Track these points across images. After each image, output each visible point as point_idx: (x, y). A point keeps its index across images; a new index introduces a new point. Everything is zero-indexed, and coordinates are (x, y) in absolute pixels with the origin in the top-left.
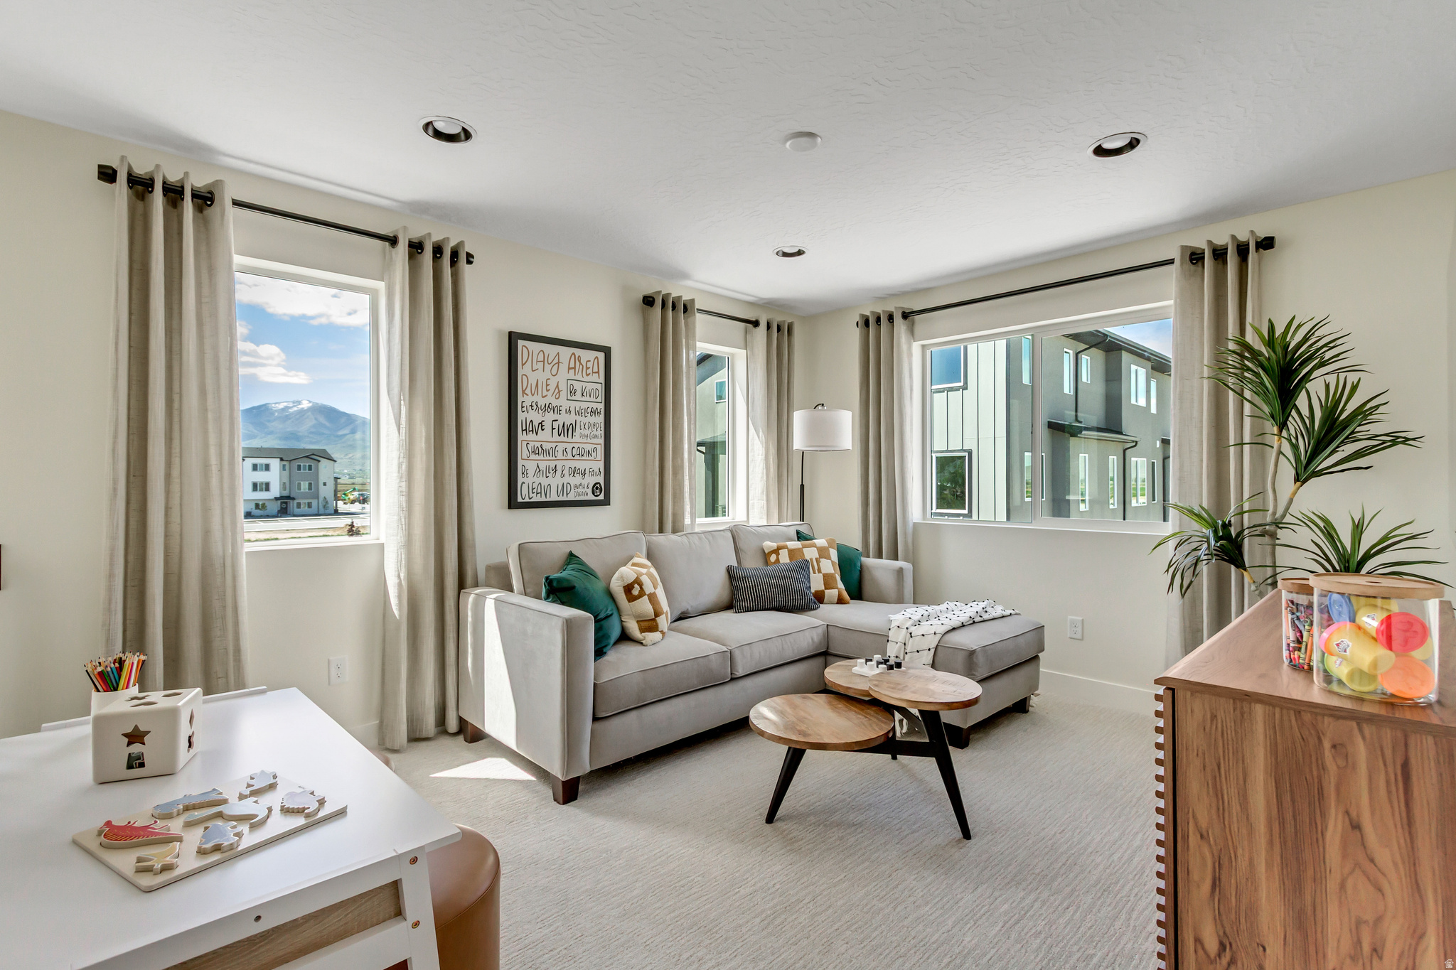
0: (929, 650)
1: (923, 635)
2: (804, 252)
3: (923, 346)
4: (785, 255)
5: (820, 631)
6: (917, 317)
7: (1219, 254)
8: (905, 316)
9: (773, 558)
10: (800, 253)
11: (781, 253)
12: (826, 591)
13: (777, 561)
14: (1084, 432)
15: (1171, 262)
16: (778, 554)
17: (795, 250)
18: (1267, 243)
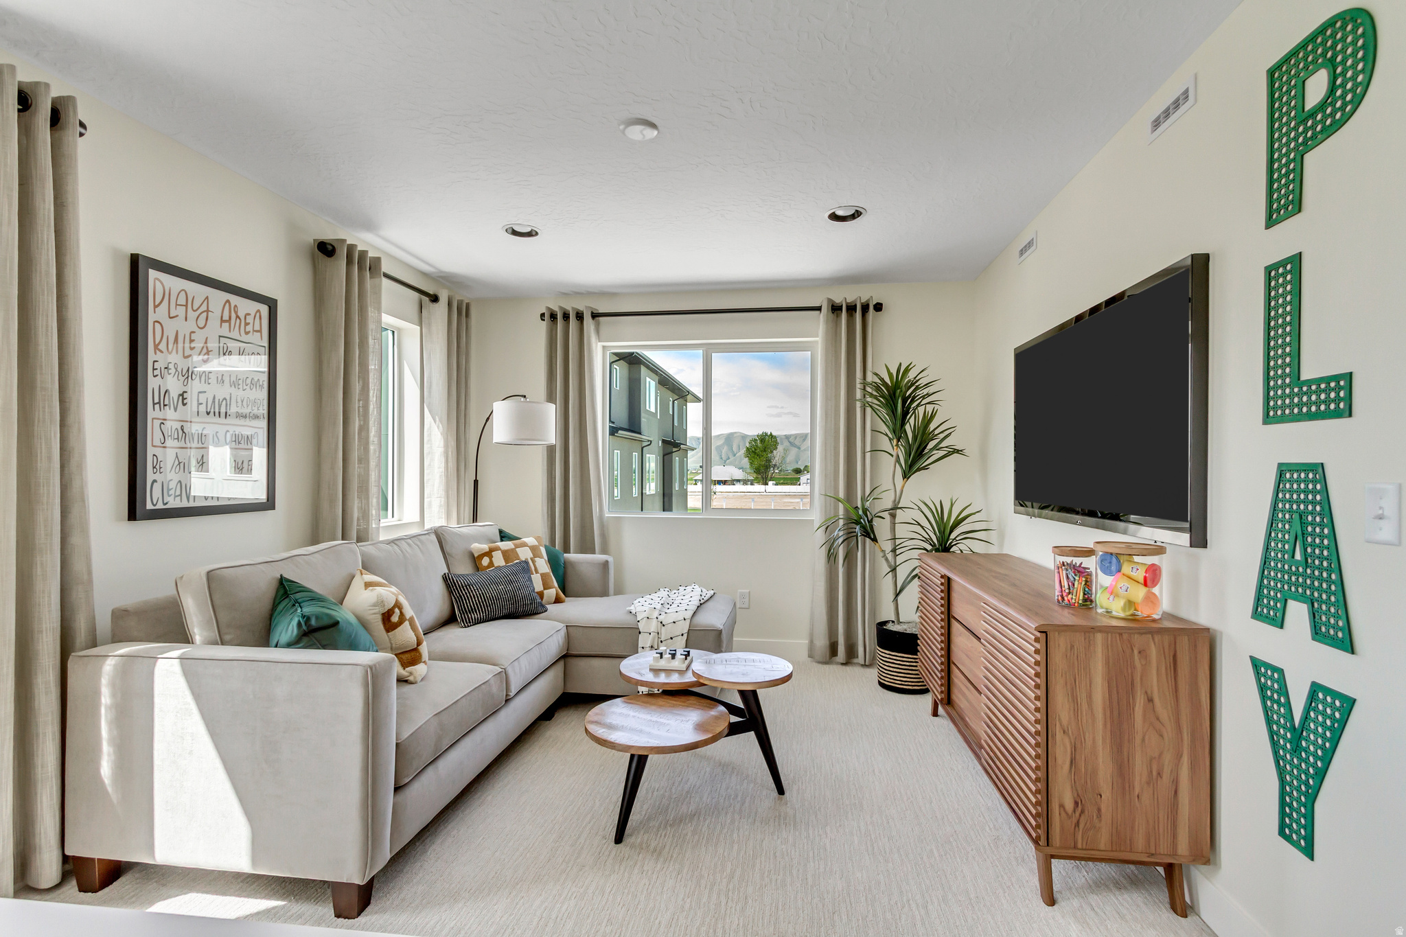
0: (682, 635)
1: (674, 622)
2: (537, 234)
3: (604, 347)
4: (515, 233)
5: (563, 632)
6: (601, 319)
7: (851, 309)
8: (595, 316)
9: (485, 561)
10: (530, 234)
11: (510, 231)
12: (545, 591)
13: (491, 564)
14: (620, 432)
15: (819, 309)
16: (491, 558)
17: (528, 230)
18: (878, 307)
